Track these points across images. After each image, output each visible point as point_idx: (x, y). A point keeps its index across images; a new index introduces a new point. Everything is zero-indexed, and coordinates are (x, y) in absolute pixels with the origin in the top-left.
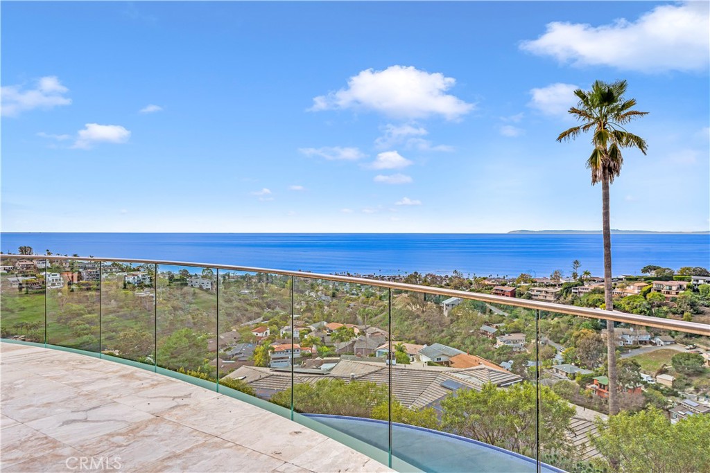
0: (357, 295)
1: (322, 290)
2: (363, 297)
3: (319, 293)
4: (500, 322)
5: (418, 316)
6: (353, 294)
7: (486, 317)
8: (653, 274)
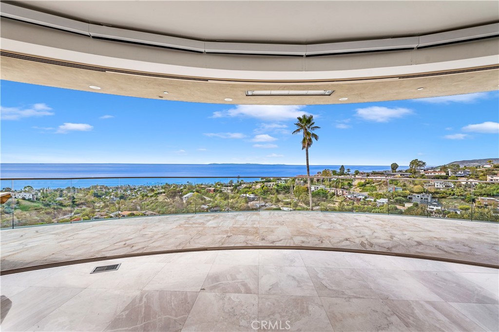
0: (136, 196)
1: (114, 195)
2: (140, 197)
3: (112, 197)
4: (209, 203)
5: (171, 204)
6: (133, 196)
7: (203, 201)
8: (264, 180)
